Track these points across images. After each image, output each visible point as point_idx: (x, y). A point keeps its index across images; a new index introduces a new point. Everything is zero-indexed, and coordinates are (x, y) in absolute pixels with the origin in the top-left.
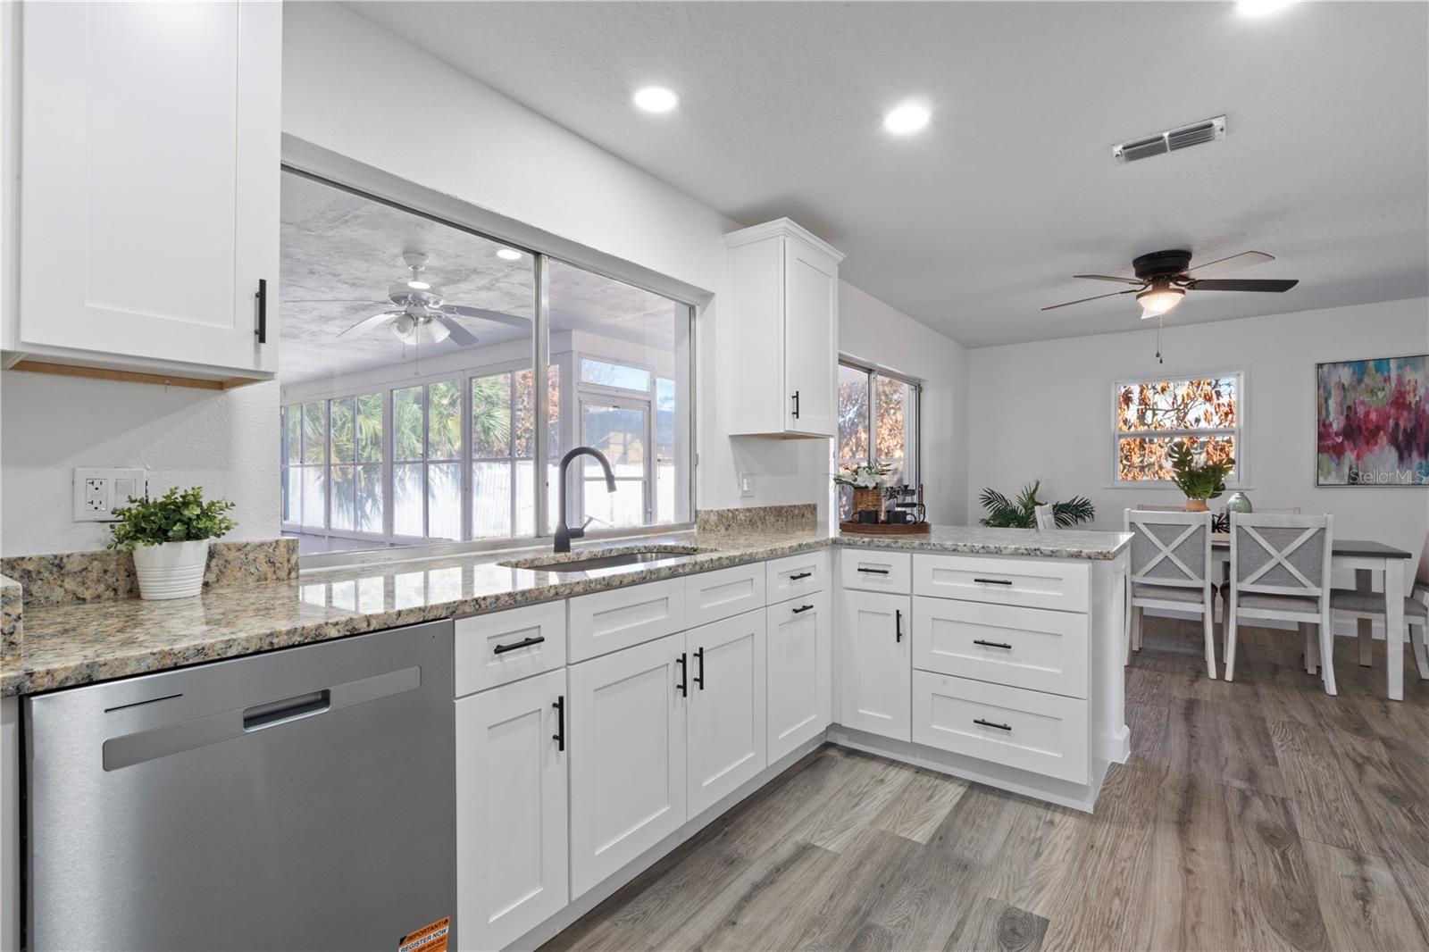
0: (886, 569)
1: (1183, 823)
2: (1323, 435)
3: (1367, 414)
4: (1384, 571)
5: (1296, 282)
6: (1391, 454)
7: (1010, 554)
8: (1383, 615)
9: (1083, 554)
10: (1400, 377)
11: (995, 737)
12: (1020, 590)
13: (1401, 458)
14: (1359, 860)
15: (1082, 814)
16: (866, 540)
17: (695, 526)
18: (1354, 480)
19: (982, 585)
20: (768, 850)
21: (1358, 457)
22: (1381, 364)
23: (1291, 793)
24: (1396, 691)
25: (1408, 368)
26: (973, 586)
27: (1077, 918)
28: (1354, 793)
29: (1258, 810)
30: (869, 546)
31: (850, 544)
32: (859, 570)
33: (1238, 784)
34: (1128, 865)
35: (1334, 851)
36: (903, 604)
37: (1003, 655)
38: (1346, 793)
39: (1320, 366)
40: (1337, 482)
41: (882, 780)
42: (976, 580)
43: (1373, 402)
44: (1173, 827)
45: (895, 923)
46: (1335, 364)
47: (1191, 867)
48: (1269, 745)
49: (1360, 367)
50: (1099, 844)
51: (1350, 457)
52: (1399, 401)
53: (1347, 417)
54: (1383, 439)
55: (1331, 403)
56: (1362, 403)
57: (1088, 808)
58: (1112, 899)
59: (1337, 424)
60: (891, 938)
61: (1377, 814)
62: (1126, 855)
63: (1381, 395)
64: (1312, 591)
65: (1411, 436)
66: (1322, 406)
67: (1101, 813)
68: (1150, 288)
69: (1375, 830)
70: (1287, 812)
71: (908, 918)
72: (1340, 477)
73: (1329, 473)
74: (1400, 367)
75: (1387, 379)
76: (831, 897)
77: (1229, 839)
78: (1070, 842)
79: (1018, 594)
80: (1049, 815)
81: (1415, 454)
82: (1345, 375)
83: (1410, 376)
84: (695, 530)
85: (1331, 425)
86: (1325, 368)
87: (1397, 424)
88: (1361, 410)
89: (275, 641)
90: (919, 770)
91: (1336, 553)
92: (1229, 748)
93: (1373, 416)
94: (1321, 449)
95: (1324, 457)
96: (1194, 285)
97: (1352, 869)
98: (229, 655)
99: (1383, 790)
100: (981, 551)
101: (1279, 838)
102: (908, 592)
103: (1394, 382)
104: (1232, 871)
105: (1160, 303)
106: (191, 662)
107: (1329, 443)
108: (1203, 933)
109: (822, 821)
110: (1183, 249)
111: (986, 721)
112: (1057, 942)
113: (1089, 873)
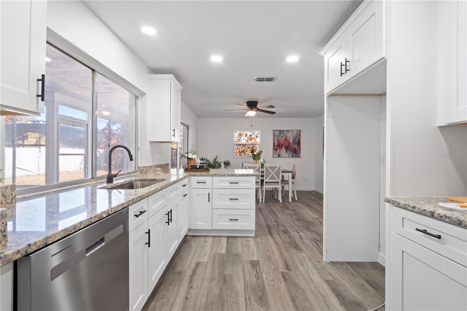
0: (205, 182)
1: (271, 234)
2: (274, 146)
3: (281, 142)
4: (289, 176)
5: (275, 113)
6: (285, 150)
7: (238, 176)
8: (288, 185)
9: (254, 175)
10: (286, 134)
11: (234, 223)
13: (286, 151)
14: (298, 233)
15: (252, 237)
16: (199, 174)
17: (138, 172)
18: (279, 156)
19: (231, 184)
20: (188, 267)
21: (280, 151)
22: (283, 131)
23: (284, 224)
24: (290, 200)
25: (287, 133)
26: (229, 185)
27: (263, 258)
28: (292, 221)
29: (281, 228)
30: (200, 175)
31: (194, 175)
32: (197, 183)
33: (275, 224)
34: (266, 245)
35: (294, 232)
36: (210, 191)
37: (236, 201)
38: (291, 221)
39: (274, 130)
40: (276, 156)
41: (206, 241)
42: (230, 183)
43: (282, 140)
44: (269, 235)
45: (230, 272)
46: (276, 130)
47: (276, 242)
48: (276, 215)
49: (280, 131)
50: (259, 242)
51: (278, 151)
52: (286, 140)
53: (278, 142)
54: (284, 147)
55: (275, 139)
56: (280, 139)
57: (253, 235)
58: (267, 252)
59: (276, 144)
60: (231, 275)
61: (297, 224)
62: (264, 243)
63: (283, 138)
64: (278, 180)
65: (288, 147)
66: (274, 140)
67: (256, 237)
68: (250, 109)
69: (298, 227)
70: (285, 227)
71: (232, 270)
72: (277, 155)
73: (275, 154)
74: (286, 132)
75: (284, 135)
76: (212, 272)
77: (279, 235)
78: (253, 243)
79: (240, 185)
80: (247, 239)
81: (288, 151)
82: (277, 133)
83: (288, 134)
84: (138, 173)
85: (275, 144)
86: (275, 131)
87: (286, 144)
88: (280, 141)
89: (92, 221)
90: (213, 236)
91: (282, 172)
92: (270, 217)
93: (282, 142)
94: (274, 149)
95: (274, 151)
96: (258, 110)
97: (298, 235)
98: (81, 228)
99: (296, 219)
100: (231, 175)
101: (286, 232)
102: (211, 188)
103: (285, 135)
104: (282, 240)
105: (252, 113)
106: (72, 232)
107: (275, 148)
108: (284, 253)
109: (198, 255)
110: (257, 101)
111: (232, 219)
112: (262, 264)
113: (260, 249)
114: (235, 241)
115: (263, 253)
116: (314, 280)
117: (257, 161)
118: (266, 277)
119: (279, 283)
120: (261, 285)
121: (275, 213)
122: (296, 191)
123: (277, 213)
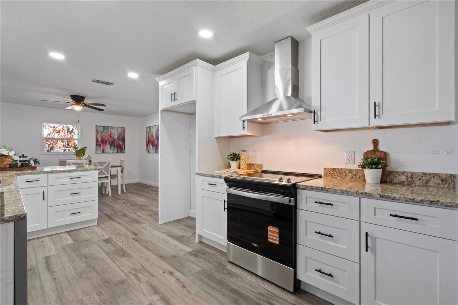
0: (38, 180)
1: (112, 219)
2: (97, 142)
3: (105, 138)
4: (118, 170)
5: (104, 110)
6: (109, 146)
7: (80, 171)
8: (117, 179)
9: (97, 169)
10: (110, 131)
11: (75, 217)
12: (83, 179)
13: (111, 147)
14: (135, 213)
15: (95, 226)
16: (29, 172)
18: (103, 152)
19: (71, 179)
21: (104, 147)
22: (107, 127)
23: (121, 210)
24: (119, 192)
25: (112, 129)
26: (70, 180)
27: (113, 235)
28: (127, 207)
29: (119, 214)
30: (28, 174)
31: (22, 174)
32: (27, 182)
33: (112, 212)
34: (111, 227)
35: (132, 214)
36: (45, 189)
37: (78, 195)
38: (126, 207)
39: (97, 126)
40: (100, 152)
42: (70, 178)
43: (106, 136)
44: (111, 220)
45: (87, 251)
46: (99, 126)
48: (110, 205)
49: (104, 127)
50: (104, 227)
51: (102, 147)
52: (110, 136)
53: (102, 138)
54: (108, 143)
55: (99, 134)
56: (104, 135)
57: (96, 224)
58: (114, 231)
59: (100, 140)
60: (90, 253)
61: (132, 208)
62: (109, 226)
63: (107, 134)
64: (107, 175)
65: (112, 143)
66: (97, 135)
67: (98, 224)
68: (75, 103)
69: (134, 210)
70: (123, 212)
72: (100, 151)
73: (98, 150)
74: (110, 129)
75: (108, 131)
76: (69, 257)
77: (120, 218)
78: (99, 229)
79: (82, 180)
80: (90, 228)
81: (113, 147)
82: (101, 129)
83: (112, 131)
85: (99, 140)
86: (98, 127)
87: (110, 140)
88: (104, 137)
91: (111, 167)
92: (105, 208)
93: (106, 138)
94: (97, 145)
95: (97, 147)
96: (85, 105)
97: (136, 215)
99: (130, 205)
100: (72, 171)
101: (125, 215)
102: (47, 185)
103: (109, 131)
104: (124, 221)
105: (78, 108)
107: (98, 144)
108: (129, 228)
109: (41, 253)
110: (85, 97)
111: (73, 213)
112: (114, 238)
113: (107, 230)
114: (78, 233)
115: (112, 232)
116: (156, 235)
117: (81, 157)
118: (121, 244)
119: (133, 244)
120: (120, 249)
121: (108, 205)
122: (125, 184)
123: (110, 204)
